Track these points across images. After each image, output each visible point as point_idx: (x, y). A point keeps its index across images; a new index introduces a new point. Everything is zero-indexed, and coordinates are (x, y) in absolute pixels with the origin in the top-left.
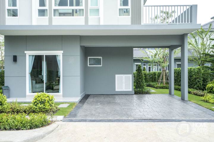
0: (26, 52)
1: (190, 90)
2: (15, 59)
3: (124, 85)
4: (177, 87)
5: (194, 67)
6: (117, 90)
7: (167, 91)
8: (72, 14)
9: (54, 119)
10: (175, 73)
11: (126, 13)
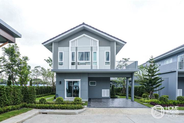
0: (65, 80)
1: (136, 96)
2: (60, 83)
3: (106, 94)
4: (130, 95)
5: (138, 86)
6: (102, 96)
7: (125, 97)
8: (85, 64)
9: (84, 107)
10: (129, 88)
11: (108, 64)
